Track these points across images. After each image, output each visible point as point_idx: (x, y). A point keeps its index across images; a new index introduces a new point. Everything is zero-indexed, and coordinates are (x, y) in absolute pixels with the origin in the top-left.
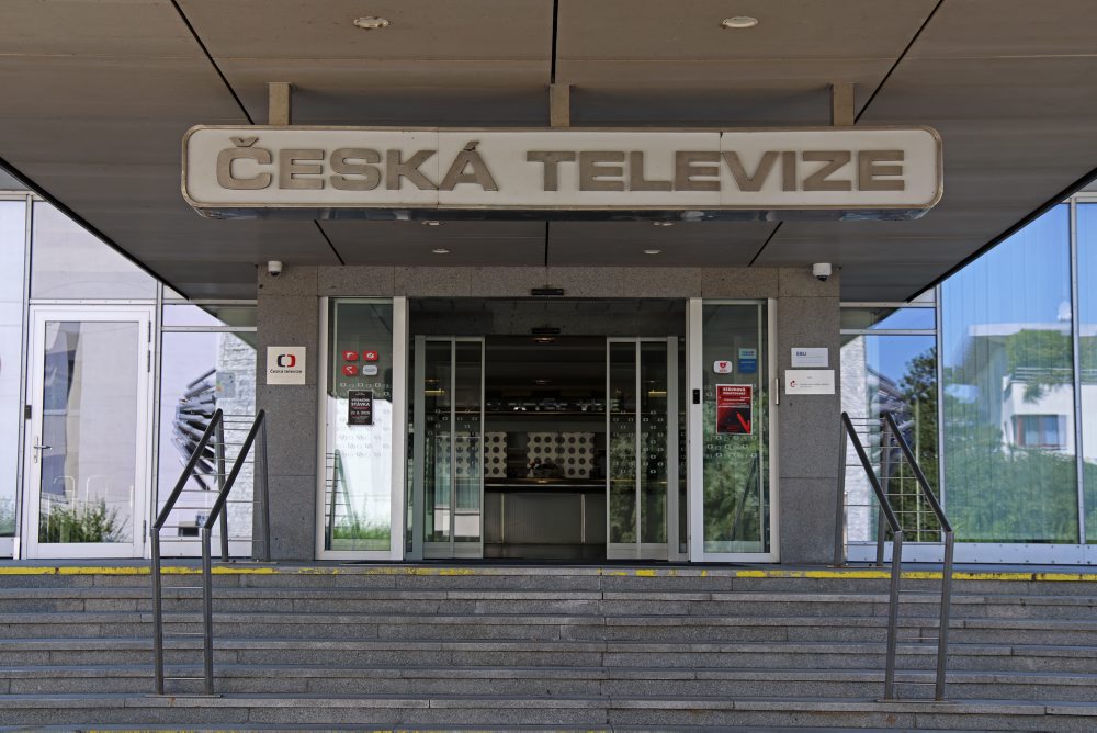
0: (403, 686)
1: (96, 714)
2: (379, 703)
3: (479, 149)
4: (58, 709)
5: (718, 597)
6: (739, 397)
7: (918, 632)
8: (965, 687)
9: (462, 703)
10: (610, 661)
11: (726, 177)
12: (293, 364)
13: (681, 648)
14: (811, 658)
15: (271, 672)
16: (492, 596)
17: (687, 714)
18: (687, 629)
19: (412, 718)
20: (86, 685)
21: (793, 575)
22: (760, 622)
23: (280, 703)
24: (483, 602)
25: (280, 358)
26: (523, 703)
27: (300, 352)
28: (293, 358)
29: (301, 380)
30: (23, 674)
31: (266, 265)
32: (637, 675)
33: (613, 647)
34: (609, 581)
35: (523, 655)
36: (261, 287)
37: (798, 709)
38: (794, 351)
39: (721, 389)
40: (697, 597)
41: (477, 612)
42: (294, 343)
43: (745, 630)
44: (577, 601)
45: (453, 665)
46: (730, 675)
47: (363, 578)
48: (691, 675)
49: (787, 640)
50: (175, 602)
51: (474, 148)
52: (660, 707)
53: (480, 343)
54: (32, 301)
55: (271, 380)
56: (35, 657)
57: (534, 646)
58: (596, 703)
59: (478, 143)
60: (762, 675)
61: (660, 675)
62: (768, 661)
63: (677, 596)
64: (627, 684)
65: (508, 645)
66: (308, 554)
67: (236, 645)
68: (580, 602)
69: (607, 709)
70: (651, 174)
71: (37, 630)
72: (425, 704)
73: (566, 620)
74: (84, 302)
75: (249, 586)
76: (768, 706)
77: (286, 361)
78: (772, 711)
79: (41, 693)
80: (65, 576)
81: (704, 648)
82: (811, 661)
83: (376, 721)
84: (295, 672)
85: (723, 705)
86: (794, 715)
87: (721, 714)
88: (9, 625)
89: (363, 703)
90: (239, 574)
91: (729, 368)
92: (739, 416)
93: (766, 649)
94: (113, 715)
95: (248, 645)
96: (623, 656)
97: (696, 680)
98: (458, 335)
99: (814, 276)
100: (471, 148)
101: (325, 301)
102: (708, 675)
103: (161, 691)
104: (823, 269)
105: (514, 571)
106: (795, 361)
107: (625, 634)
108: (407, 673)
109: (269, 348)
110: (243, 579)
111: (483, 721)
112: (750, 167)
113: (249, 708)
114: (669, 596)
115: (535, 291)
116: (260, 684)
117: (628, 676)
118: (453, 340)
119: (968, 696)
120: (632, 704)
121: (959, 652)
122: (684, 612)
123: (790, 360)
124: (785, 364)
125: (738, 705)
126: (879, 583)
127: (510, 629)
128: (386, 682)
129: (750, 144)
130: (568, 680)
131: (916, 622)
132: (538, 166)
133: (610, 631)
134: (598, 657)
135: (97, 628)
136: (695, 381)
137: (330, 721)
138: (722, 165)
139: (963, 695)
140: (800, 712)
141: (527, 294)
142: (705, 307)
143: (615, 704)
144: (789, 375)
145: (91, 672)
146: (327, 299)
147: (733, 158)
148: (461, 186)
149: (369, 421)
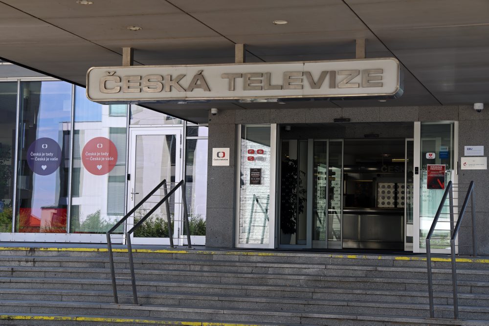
0: (219, 304)
1: (89, 311)
2: (203, 311)
3: (203, 73)
4: (75, 308)
5: (379, 269)
6: (438, 171)
7: (469, 288)
8: (475, 314)
9: (238, 312)
10: (315, 296)
11: (306, 83)
12: (224, 156)
13: (348, 291)
14: (409, 298)
15: (164, 296)
16: (276, 265)
17: (336, 321)
18: (358, 283)
19: (217, 318)
20: (91, 299)
21: (422, 259)
22: (392, 280)
23: (162, 309)
24: (272, 268)
25: (218, 153)
26: (263, 313)
27: (227, 151)
28: (224, 153)
29: (227, 163)
30: (67, 293)
31: (211, 110)
32: (321, 303)
33: (317, 290)
34: (335, 260)
35: (277, 292)
36: (210, 120)
37: (386, 320)
38: (466, 147)
39: (429, 167)
40: (370, 268)
41: (269, 273)
42: (224, 146)
43: (385, 284)
44: (313, 269)
45: (247, 296)
46: (363, 304)
47: (225, 256)
48: (345, 303)
49: (405, 290)
50: (141, 265)
51: (201, 73)
52: (324, 317)
53: (342, 142)
54: (131, 126)
55: (215, 163)
56: (76, 286)
57: (282, 288)
58: (295, 314)
59: (202, 71)
60: (378, 305)
61: (332, 303)
62: (389, 299)
63: (360, 268)
64: (317, 307)
65: (270, 287)
66: (231, 245)
67: (156, 284)
68: (316, 269)
69: (301, 317)
70: (274, 82)
71: (81, 275)
72: (222, 312)
73: (303, 277)
74: (153, 126)
75: (176, 259)
76: (372, 318)
77: (221, 155)
78: (375, 321)
79: (73, 301)
80: (102, 252)
81: (358, 292)
82: (409, 300)
83: (201, 318)
84: (174, 296)
85: (352, 317)
86: (385, 323)
87: (351, 321)
88: (71, 272)
89: (197, 310)
90: (172, 253)
91: (434, 156)
92: (438, 180)
93: (387, 293)
94: (96, 311)
95: (161, 284)
96: (322, 294)
97: (348, 306)
98: (329, 138)
99: (474, 110)
100: (200, 73)
101: (240, 126)
102: (353, 304)
103: (117, 302)
104: (479, 106)
105: (291, 255)
106: (466, 153)
107: (330, 284)
108: (221, 298)
109: (213, 149)
110: (174, 255)
111: (246, 320)
112: (316, 78)
113: (150, 311)
114: (356, 268)
115: (336, 120)
116: (159, 301)
117: (316, 303)
118: (328, 141)
119: (476, 318)
120: (311, 315)
121: (481, 298)
122: (364, 275)
123: (464, 152)
124: (461, 154)
125: (359, 318)
126: (466, 264)
127: (278, 280)
128: (212, 302)
129: (316, 67)
130: (290, 304)
131: (468, 283)
132: (227, 80)
133: (323, 283)
134: (311, 294)
135: (105, 275)
136: (417, 163)
137: (182, 317)
138: (304, 77)
139: (474, 318)
140: (388, 322)
141: (332, 121)
142: (422, 126)
143: (304, 315)
144: (463, 160)
145: (93, 293)
146: (240, 125)
147: (308, 74)
148: (196, 90)
149: (259, 183)
